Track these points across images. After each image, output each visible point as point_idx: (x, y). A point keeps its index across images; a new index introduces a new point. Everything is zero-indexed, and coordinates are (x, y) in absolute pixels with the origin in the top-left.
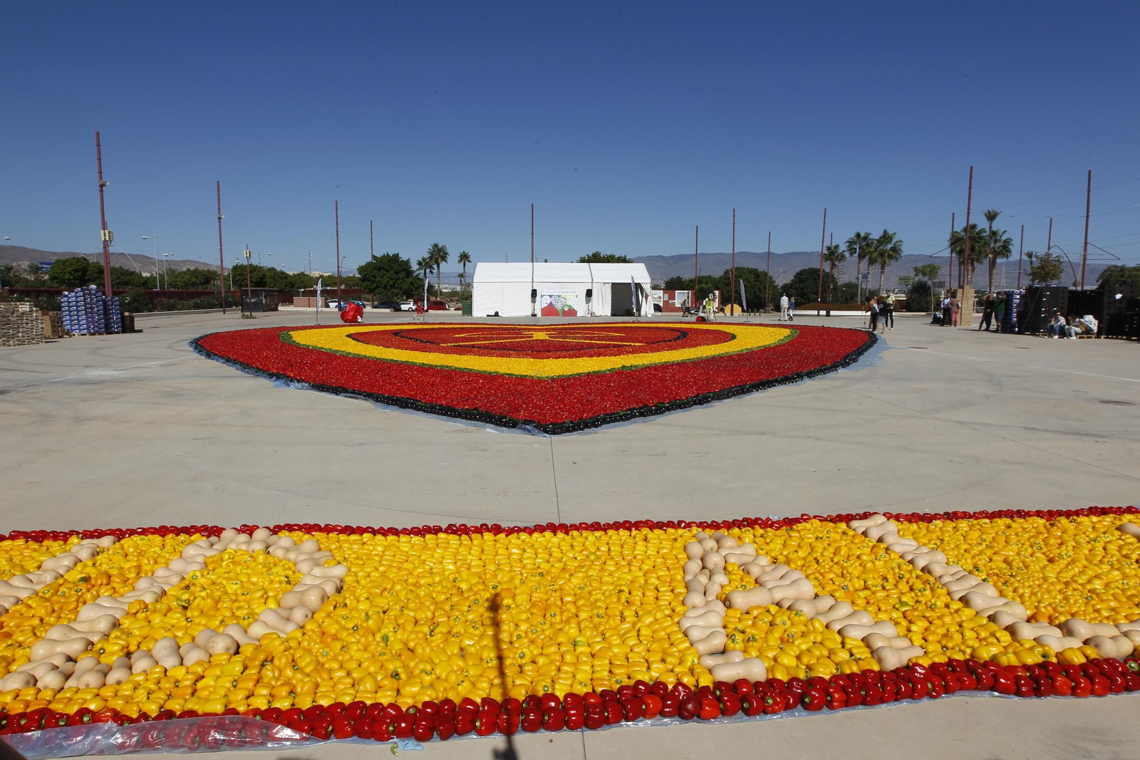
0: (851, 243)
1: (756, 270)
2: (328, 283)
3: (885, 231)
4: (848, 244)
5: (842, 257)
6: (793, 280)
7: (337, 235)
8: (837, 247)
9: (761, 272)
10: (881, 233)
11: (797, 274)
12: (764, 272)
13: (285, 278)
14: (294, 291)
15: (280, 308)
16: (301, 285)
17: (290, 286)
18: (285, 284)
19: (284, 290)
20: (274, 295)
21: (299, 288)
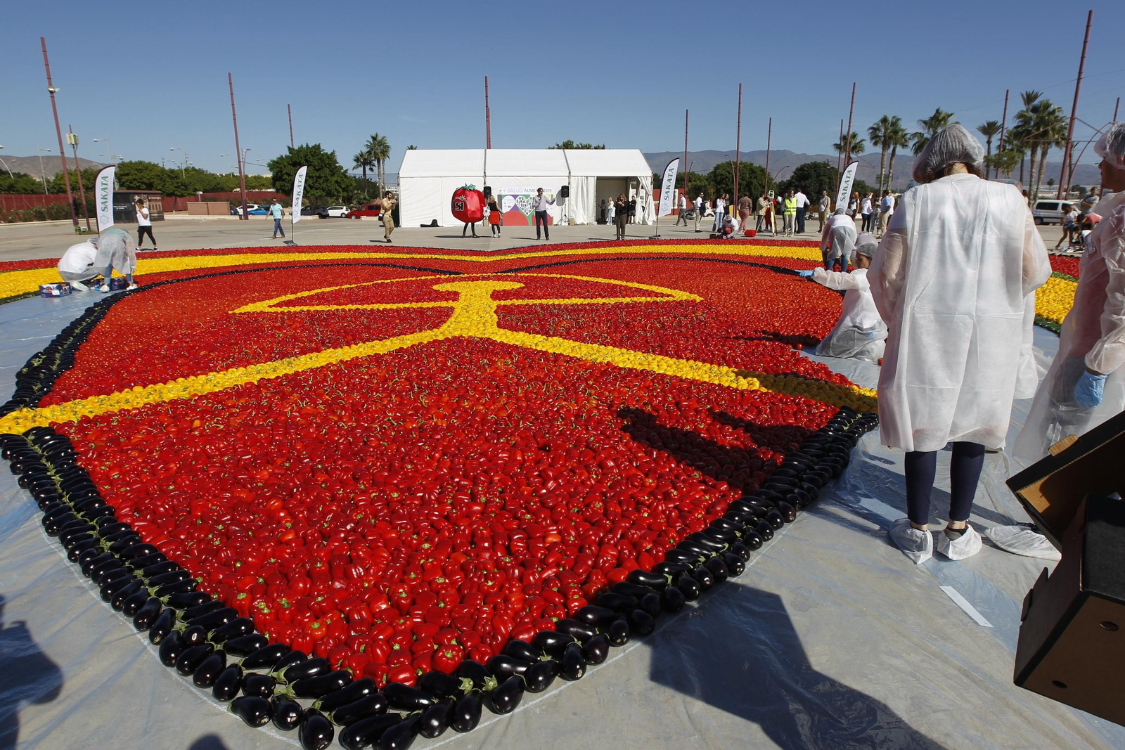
0: (874, 130)
1: (751, 164)
2: (253, 185)
3: (937, 111)
4: (871, 131)
5: (857, 148)
6: (793, 177)
7: (235, 119)
8: (854, 136)
9: (756, 167)
10: (932, 114)
11: (797, 169)
12: (760, 167)
13: (176, 177)
14: (190, 194)
15: (167, 216)
16: (197, 187)
17: (183, 187)
18: (176, 185)
19: (176, 192)
20: (156, 200)
21: (196, 190)
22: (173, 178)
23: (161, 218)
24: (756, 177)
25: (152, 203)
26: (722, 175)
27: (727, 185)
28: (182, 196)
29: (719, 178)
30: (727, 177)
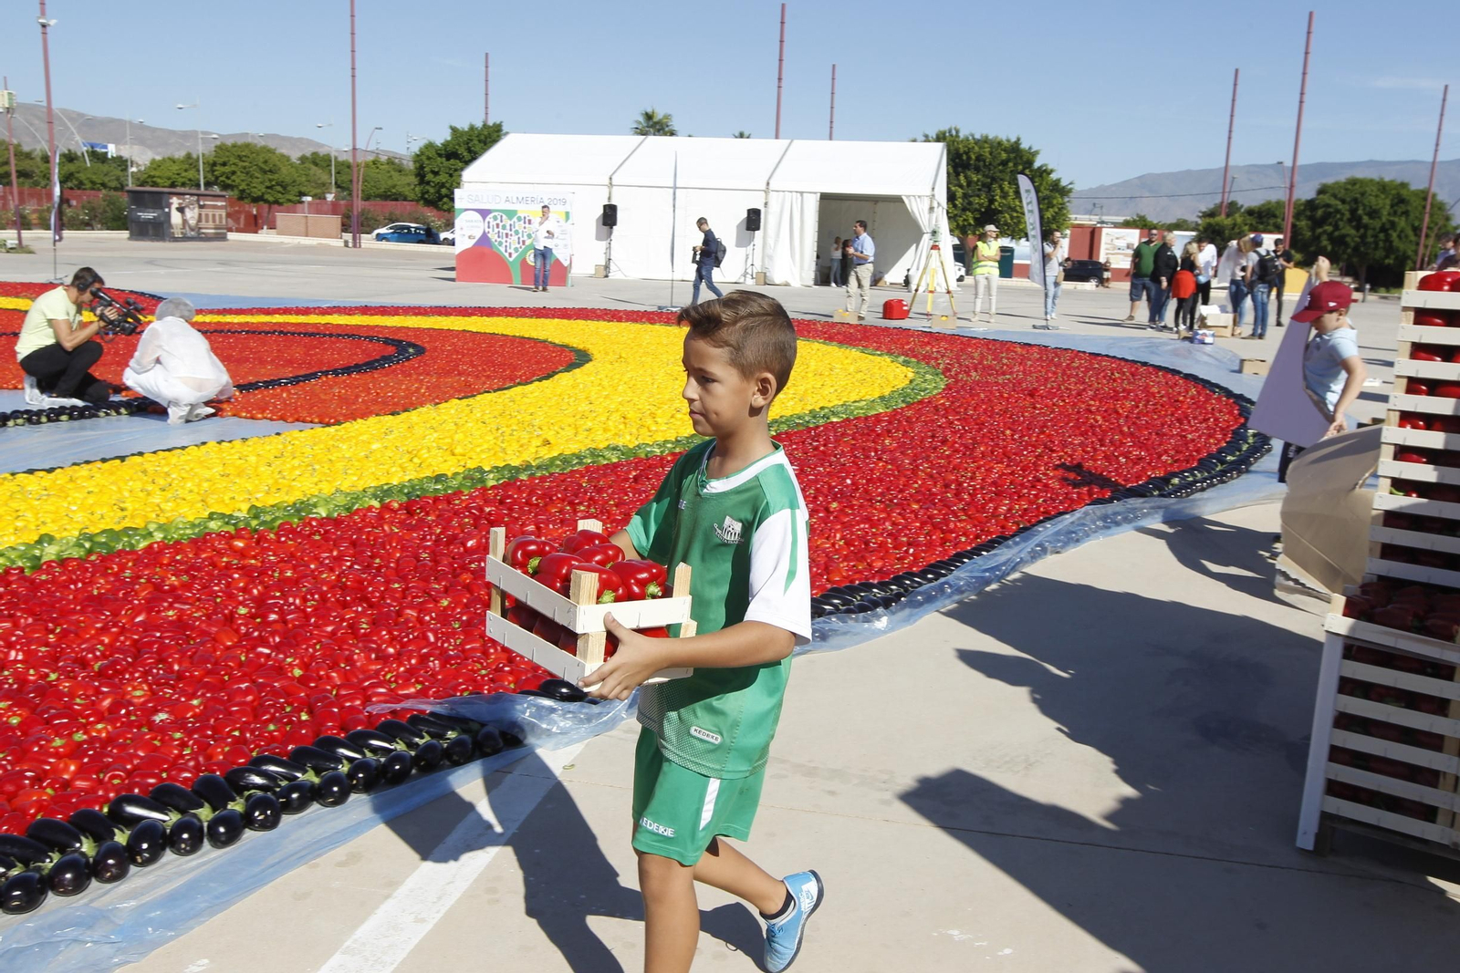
13: (270, 171)
14: (290, 201)
15: (231, 236)
16: (303, 189)
17: (279, 188)
18: (268, 184)
19: (266, 197)
20: (215, 207)
21: (302, 194)
22: (265, 172)
23: (222, 238)
24: (1406, 213)
25: (204, 212)
26: (1328, 206)
27: (1336, 227)
28: (277, 202)
29: (1320, 213)
30: (1338, 211)
